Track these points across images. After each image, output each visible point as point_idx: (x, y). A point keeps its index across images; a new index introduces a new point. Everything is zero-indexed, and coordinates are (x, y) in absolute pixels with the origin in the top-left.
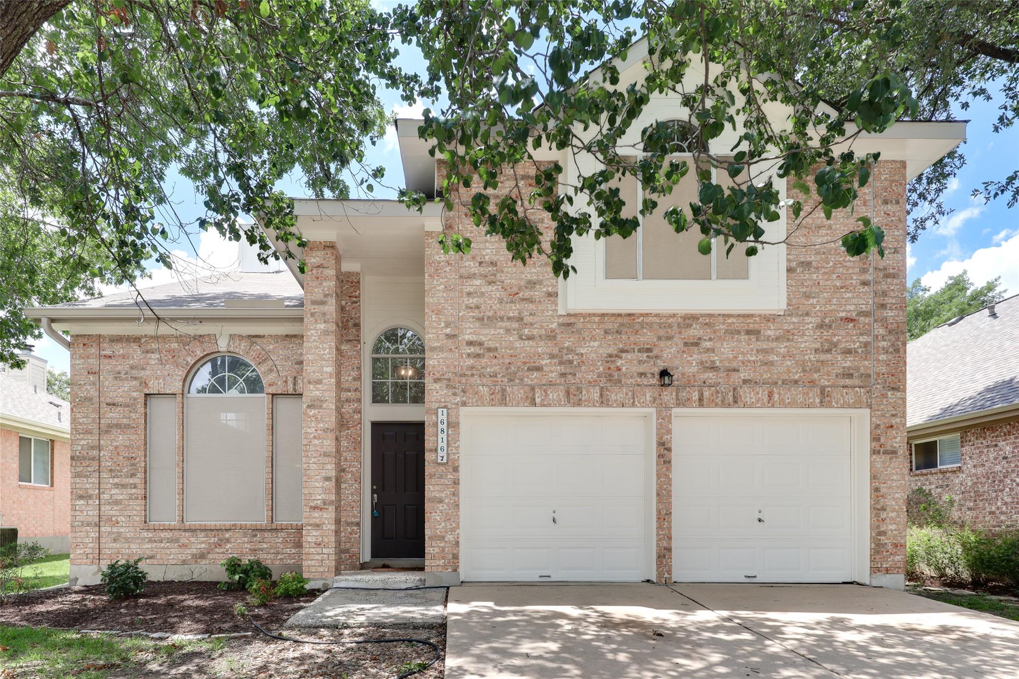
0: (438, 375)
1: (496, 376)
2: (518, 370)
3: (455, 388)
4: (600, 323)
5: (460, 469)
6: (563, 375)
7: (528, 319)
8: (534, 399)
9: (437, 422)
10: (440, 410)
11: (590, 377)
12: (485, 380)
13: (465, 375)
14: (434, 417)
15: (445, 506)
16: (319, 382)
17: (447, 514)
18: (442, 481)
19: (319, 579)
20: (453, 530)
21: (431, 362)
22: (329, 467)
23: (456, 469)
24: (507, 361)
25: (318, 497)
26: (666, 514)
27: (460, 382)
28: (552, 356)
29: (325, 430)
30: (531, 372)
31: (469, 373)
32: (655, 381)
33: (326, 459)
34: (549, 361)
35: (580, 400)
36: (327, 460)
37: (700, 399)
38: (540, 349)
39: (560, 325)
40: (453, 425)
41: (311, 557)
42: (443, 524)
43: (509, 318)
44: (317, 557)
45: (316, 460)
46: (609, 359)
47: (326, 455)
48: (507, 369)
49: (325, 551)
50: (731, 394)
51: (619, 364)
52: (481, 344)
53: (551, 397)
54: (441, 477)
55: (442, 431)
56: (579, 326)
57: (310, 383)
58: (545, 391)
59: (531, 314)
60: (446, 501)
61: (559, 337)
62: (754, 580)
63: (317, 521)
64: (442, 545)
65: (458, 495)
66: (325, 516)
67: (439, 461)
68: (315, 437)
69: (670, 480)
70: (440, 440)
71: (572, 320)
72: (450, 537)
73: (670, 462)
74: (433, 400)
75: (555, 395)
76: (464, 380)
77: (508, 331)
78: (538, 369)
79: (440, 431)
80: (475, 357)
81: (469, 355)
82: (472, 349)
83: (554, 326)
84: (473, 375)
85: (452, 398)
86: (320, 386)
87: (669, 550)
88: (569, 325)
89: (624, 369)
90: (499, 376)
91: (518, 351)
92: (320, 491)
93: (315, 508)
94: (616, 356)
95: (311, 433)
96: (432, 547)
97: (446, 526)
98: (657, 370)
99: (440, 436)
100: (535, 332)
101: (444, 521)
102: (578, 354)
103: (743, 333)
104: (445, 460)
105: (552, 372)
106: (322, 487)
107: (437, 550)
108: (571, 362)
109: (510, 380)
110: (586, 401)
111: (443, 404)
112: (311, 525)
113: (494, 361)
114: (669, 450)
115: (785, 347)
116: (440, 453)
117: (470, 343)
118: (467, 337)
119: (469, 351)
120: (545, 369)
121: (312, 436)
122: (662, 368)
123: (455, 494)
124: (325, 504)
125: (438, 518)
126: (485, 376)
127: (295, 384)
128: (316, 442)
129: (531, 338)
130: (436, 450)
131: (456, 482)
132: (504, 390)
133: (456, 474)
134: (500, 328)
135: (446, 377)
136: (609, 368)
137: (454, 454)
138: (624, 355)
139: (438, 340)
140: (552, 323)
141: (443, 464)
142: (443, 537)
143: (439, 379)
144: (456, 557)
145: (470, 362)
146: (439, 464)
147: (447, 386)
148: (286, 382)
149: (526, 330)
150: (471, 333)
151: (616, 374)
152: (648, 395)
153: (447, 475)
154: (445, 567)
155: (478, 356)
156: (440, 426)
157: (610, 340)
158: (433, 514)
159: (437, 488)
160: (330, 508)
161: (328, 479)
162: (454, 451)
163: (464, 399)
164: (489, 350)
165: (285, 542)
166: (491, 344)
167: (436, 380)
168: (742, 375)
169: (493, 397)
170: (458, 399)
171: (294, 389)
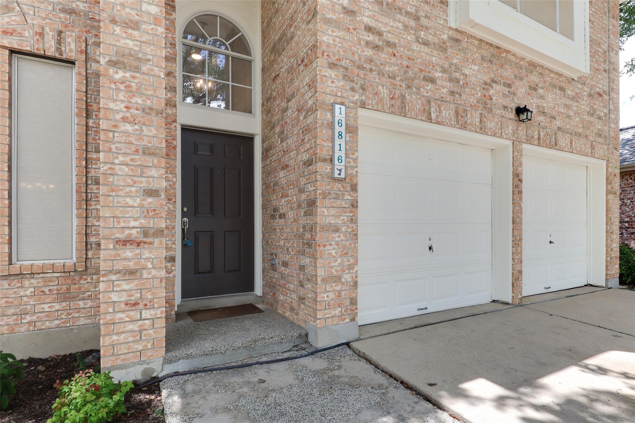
0: (333, 59)
1: (394, 79)
2: (415, 78)
3: (353, 81)
4: (479, 47)
5: (359, 188)
6: (452, 93)
7: (424, 21)
8: (430, 114)
9: (333, 123)
10: (337, 107)
11: (473, 100)
12: (384, 80)
13: (363, 68)
14: (329, 116)
15: (342, 237)
16: (135, 25)
17: (344, 246)
18: (338, 202)
19: (134, 364)
20: (351, 267)
21: (325, 39)
22: (154, 172)
23: (354, 188)
24: (405, 63)
25: (133, 223)
26: (520, 240)
27: (358, 75)
28: (444, 71)
29: (147, 111)
30: (427, 83)
31: (368, 67)
32: (513, 115)
33: (148, 158)
34: (440, 74)
35: (466, 122)
36: (149, 160)
37: (538, 138)
38: (434, 59)
39: (451, 38)
40: (352, 130)
41: (120, 328)
42: (339, 261)
43: (407, 13)
44: (130, 327)
45: (127, 159)
46: (485, 86)
47: (147, 152)
48: (405, 72)
49: (146, 314)
50: (554, 137)
51: (491, 93)
52: (379, 34)
53: (443, 114)
54: (337, 197)
55: (340, 135)
56: (464, 44)
57: (114, 21)
58: (439, 106)
59: (426, 17)
60: (343, 229)
61: (449, 50)
62: (549, 290)
63: (131, 265)
64: (338, 288)
65: (356, 223)
66: (146, 254)
67: (336, 175)
68: (124, 119)
69: (521, 208)
70: (337, 148)
71: (459, 37)
72: (347, 277)
73: (521, 192)
74: (328, 91)
75: (447, 113)
76: (362, 73)
77: (406, 27)
78: (432, 81)
79: (337, 135)
80: (373, 48)
81: (367, 43)
82: (371, 38)
83: (445, 37)
84: (371, 70)
85: (350, 93)
86: (135, 33)
87: (520, 272)
88: (457, 40)
89: (494, 98)
90: (398, 79)
91: (415, 54)
92: (136, 213)
93: (125, 242)
94: (490, 85)
95: (118, 112)
96: (326, 292)
97: (343, 262)
98: (514, 106)
99: (337, 142)
100: (430, 38)
101: (341, 256)
102: (463, 74)
103: (558, 88)
104: (343, 175)
105: (443, 87)
106: (141, 206)
107: (332, 295)
108: (458, 81)
109: (409, 87)
110: (470, 124)
111: (339, 100)
112: (118, 272)
113: (393, 59)
114: (521, 181)
115: (576, 106)
116: (338, 165)
117: (369, 29)
118: (365, 19)
119: (367, 38)
120: (439, 82)
121: (118, 116)
122: (517, 105)
123: (353, 220)
124: (146, 235)
125: (333, 252)
126: (383, 75)
127: (59, 43)
128: (129, 128)
129: (426, 43)
130: (332, 160)
131: (354, 205)
132: (403, 97)
133: (355, 195)
134: (399, 22)
135: (343, 63)
136: (485, 96)
137: (353, 168)
138: (494, 85)
139: (334, 11)
140: (444, 34)
141: (339, 180)
142: (339, 278)
143: (335, 65)
144: (354, 302)
145: (369, 52)
146: (335, 179)
147: (345, 76)
148: (41, 34)
149: (422, 33)
150: (369, 17)
151: (489, 102)
152: (510, 128)
153: (343, 195)
154: (341, 317)
155: (376, 47)
156: (337, 129)
157: (485, 67)
158: (328, 247)
159: (333, 212)
160: (157, 241)
161: (151, 193)
162: (352, 164)
163: (363, 98)
164: (389, 44)
165: (39, 294)
166: (390, 37)
167: (332, 66)
168: (557, 123)
169: (393, 102)
170: (357, 97)
171: (59, 50)
